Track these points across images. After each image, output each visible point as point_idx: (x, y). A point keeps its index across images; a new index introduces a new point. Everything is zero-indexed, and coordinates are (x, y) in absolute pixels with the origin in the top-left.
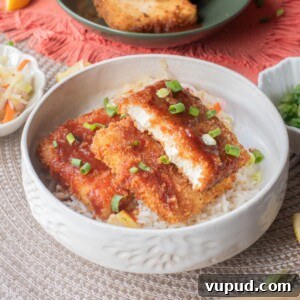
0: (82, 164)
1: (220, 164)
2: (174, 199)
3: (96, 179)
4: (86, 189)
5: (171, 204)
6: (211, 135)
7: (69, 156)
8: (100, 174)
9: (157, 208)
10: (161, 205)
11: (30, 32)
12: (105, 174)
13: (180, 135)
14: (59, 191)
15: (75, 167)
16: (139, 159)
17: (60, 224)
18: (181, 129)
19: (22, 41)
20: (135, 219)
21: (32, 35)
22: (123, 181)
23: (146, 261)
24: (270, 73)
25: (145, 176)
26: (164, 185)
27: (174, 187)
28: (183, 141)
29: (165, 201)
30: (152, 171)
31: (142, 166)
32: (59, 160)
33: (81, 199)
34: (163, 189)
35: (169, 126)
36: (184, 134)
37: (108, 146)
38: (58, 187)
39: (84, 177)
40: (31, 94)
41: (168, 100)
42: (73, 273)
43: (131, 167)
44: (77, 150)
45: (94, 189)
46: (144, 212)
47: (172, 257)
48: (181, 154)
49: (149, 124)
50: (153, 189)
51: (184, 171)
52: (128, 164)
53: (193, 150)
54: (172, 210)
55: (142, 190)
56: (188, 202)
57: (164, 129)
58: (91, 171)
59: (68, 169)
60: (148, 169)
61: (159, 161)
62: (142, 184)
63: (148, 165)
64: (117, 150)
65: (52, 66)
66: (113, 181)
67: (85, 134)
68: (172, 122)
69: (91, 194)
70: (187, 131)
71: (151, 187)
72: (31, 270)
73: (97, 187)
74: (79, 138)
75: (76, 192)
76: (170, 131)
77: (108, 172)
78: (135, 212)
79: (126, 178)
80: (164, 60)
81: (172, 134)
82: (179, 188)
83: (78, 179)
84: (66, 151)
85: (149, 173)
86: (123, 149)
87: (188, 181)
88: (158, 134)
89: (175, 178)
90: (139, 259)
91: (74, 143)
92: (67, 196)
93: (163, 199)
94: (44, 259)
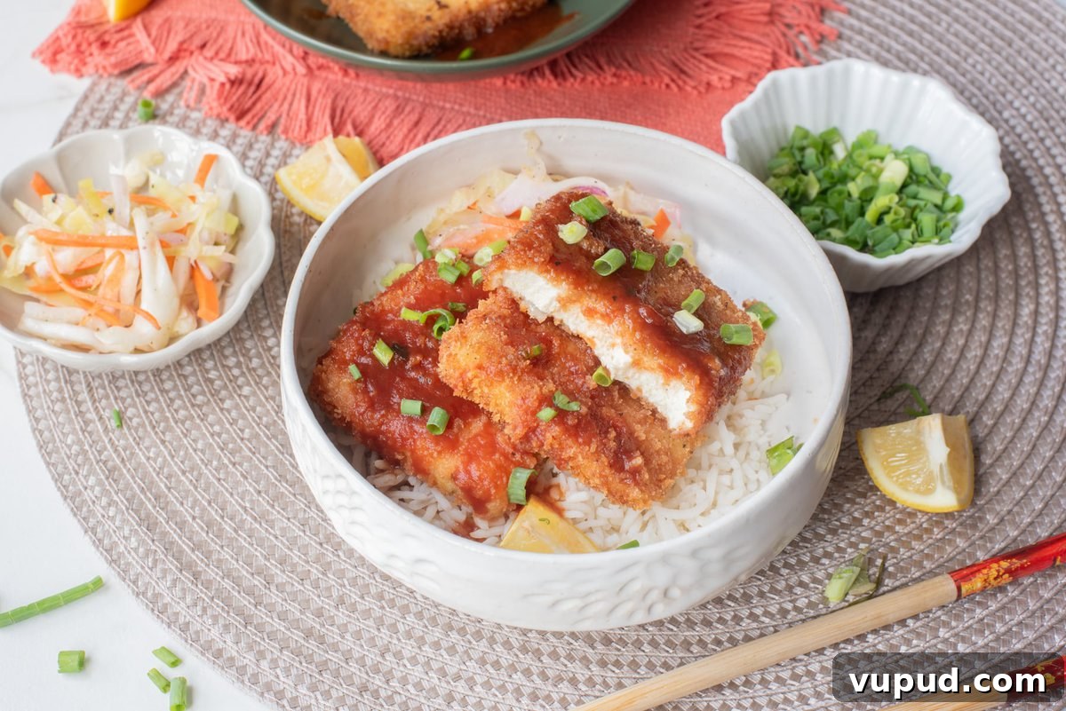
0: (425, 411)
1: (722, 373)
2: (638, 461)
3: (464, 439)
4: (445, 465)
5: (635, 472)
6: (688, 308)
7: (390, 396)
8: (467, 425)
9: (606, 484)
10: (614, 479)
11: (179, 67)
12: (477, 425)
13: (629, 323)
14: (381, 471)
15: (411, 419)
16: (551, 386)
17: (419, 561)
18: (628, 308)
19: (168, 90)
20: (559, 512)
21: (186, 72)
22: (526, 438)
23: (616, 607)
24: (743, 115)
25: (571, 421)
26: (613, 434)
27: (631, 433)
28: (638, 335)
29: (621, 469)
30: (584, 410)
31: (561, 400)
32: (372, 406)
33: (435, 484)
34: (613, 444)
35: (601, 306)
36: (637, 319)
37: (480, 367)
38: (378, 464)
39: (437, 440)
40: (239, 233)
41: (585, 245)
42: (437, 633)
43: (539, 408)
44: (403, 378)
45: (467, 464)
46: (575, 494)
47: (665, 593)
48: (636, 364)
49: (556, 304)
50: (593, 448)
51: (645, 394)
52: (532, 402)
53: (663, 351)
54: (637, 484)
55: (571, 452)
56: (664, 458)
57: (590, 313)
58: (449, 426)
59: (396, 427)
60: (575, 406)
61: (592, 381)
62: (570, 442)
63: (572, 396)
64: (500, 374)
65: (251, 146)
66: (500, 438)
67: (408, 335)
68: (605, 295)
69: (462, 476)
70: (643, 311)
71: (588, 443)
72: (348, 643)
73: (470, 458)
74: (399, 348)
75: (422, 471)
76: (606, 317)
77: (484, 418)
78: (554, 494)
79: (531, 431)
80: (533, 133)
81: (610, 322)
82: (641, 433)
83: (425, 446)
84: (381, 384)
85: (577, 415)
86: (514, 369)
87: (654, 412)
88: (575, 321)
89: (628, 411)
90: (600, 607)
91: (392, 362)
92: (400, 478)
93: (617, 465)
94: (367, 613)
